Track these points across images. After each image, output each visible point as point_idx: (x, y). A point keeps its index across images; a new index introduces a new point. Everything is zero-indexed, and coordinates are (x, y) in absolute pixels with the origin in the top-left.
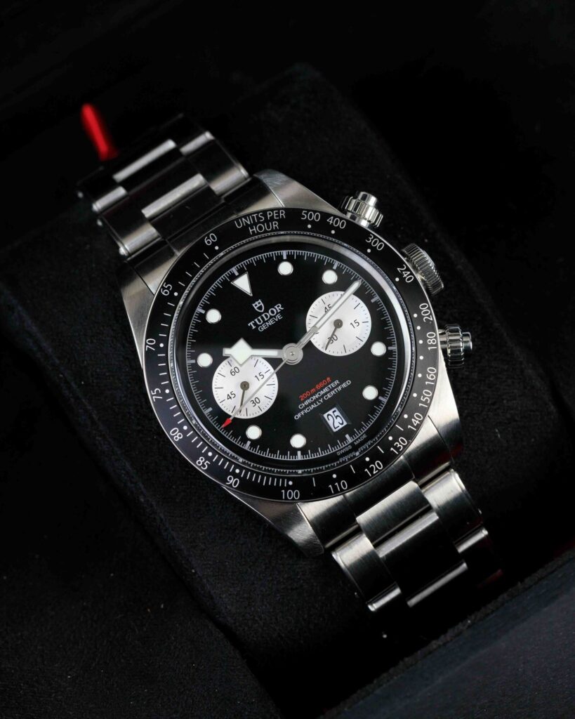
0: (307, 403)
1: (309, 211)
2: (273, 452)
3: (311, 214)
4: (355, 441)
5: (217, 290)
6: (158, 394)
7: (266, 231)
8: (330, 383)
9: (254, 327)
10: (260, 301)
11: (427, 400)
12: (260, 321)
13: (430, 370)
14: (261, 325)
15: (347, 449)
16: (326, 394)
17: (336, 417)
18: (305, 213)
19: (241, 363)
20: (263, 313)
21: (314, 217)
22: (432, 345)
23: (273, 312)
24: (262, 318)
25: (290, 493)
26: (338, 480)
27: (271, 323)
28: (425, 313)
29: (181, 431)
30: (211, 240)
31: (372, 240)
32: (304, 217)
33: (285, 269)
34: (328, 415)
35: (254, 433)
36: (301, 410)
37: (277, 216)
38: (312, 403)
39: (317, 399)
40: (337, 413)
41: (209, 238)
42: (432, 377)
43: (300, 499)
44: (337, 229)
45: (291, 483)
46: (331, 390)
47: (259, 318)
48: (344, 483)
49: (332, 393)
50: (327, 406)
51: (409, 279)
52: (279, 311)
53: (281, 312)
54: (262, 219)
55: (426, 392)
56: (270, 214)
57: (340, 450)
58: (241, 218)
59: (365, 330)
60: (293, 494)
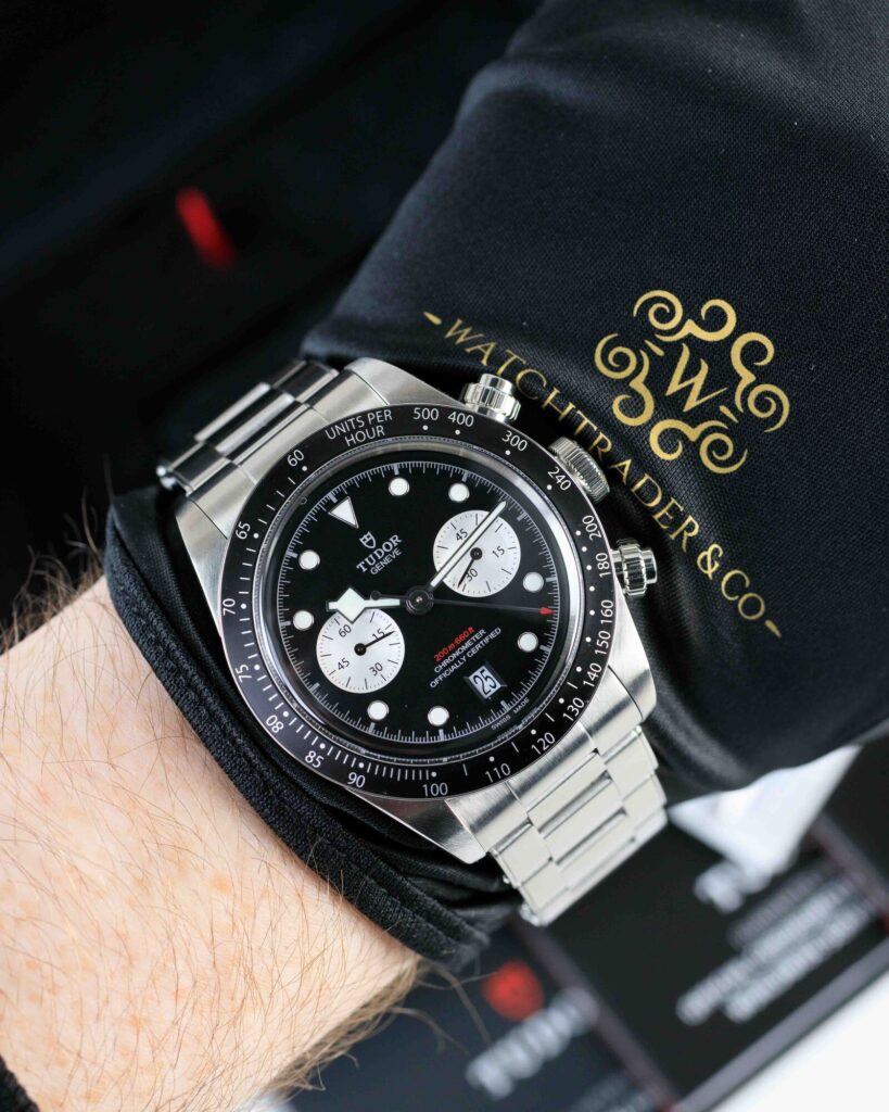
0: (445, 663)
1: (422, 407)
2: (406, 734)
3: (426, 412)
4: (514, 708)
5: (311, 525)
6: (245, 672)
7: (368, 441)
8: (473, 634)
9: (364, 570)
10: (369, 534)
11: (604, 645)
12: (372, 561)
13: (606, 604)
14: (374, 566)
15: (505, 720)
16: (469, 649)
18: (417, 411)
19: (352, 619)
20: (374, 549)
21: (430, 414)
22: (604, 571)
23: (387, 547)
24: (375, 556)
25: (435, 788)
26: (497, 764)
27: (387, 561)
28: (590, 528)
29: (281, 718)
30: (296, 459)
31: (511, 438)
32: (417, 415)
33: (399, 487)
34: (476, 677)
35: (378, 711)
36: (438, 675)
37: (380, 419)
38: (452, 663)
39: (458, 658)
40: (487, 673)
41: (293, 456)
42: (609, 613)
43: (450, 794)
44: (463, 428)
45: (434, 774)
46: (475, 644)
47: (371, 556)
48: (505, 768)
49: (478, 647)
50: (472, 665)
51: (564, 486)
52: (396, 544)
53: (400, 546)
54: (361, 424)
55: (603, 635)
56: (371, 416)
57: (495, 723)
58: (333, 425)
59: (513, 558)
60: (439, 789)
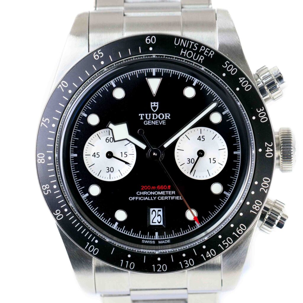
0: (144, 193)
1: (231, 63)
2: (100, 212)
3: (231, 67)
4: (160, 240)
5: (133, 77)
6: (46, 123)
7: (191, 59)
8: (169, 190)
9: (142, 119)
10: (157, 103)
11: (226, 245)
12: (148, 117)
13: (242, 226)
14: (148, 120)
15: (151, 242)
16: (161, 195)
17: (158, 216)
18: (227, 63)
19: (116, 140)
20: (154, 113)
21: (232, 70)
22: (254, 210)
23: (161, 116)
24: (152, 116)
25: (92, 248)
26: (130, 260)
27: (155, 123)
28: (264, 185)
29: (46, 158)
30: (151, 41)
31: (261, 111)
32: (225, 65)
33: (189, 92)
34: (154, 211)
35: (95, 190)
36: (137, 196)
37: (206, 53)
38: (147, 196)
39: (153, 196)
40: (161, 213)
41: (150, 38)
42: (240, 232)
43: (96, 256)
44: (242, 89)
45: (96, 241)
46: (166, 195)
47: (150, 115)
48: (132, 265)
49: (166, 198)
50: (156, 204)
51: (268, 155)
52: (166, 118)
53: (167, 121)
54: (195, 48)
55: (229, 240)
56: (203, 48)
57: (146, 240)
58: (181, 38)
59: (216, 169)
60: (94, 250)
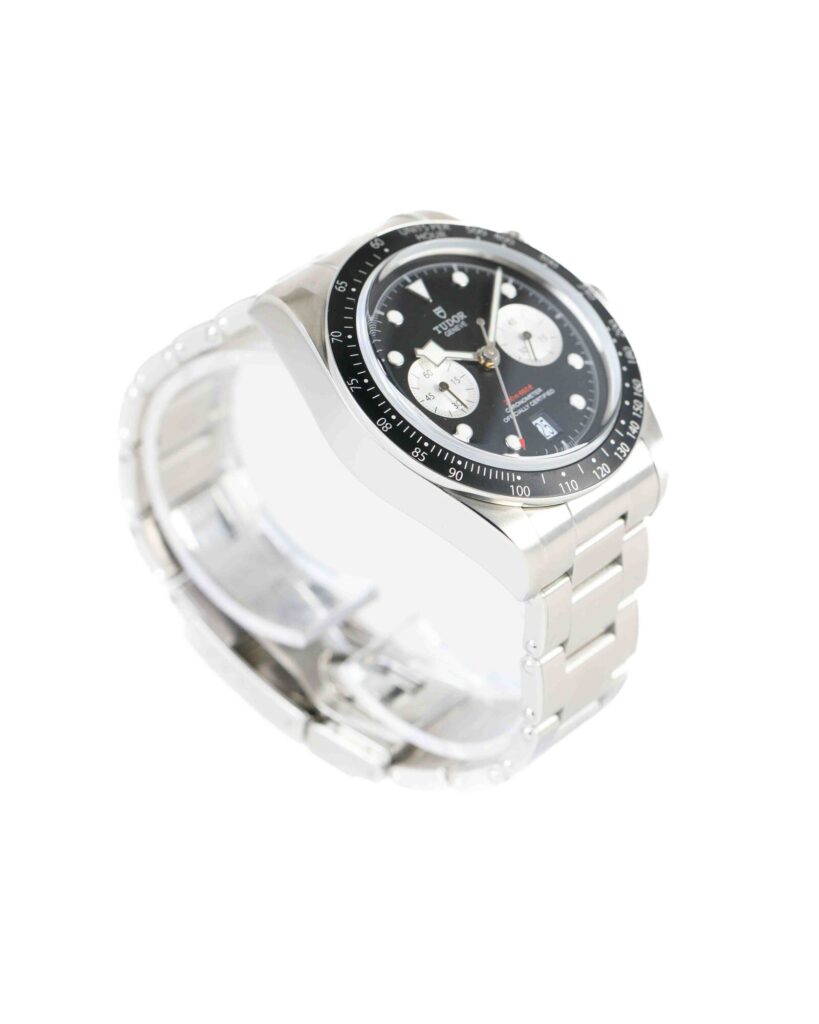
5: (392, 294)
6: (355, 384)
8: (533, 390)
9: (440, 332)
10: (440, 307)
11: (639, 411)
12: (444, 327)
13: (636, 382)
14: (447, 330)
16: (531, 400)
17: (545, 426)
19: (437, 364)
20: (446, 319)
23: (456, 319)
24: (447, 324)
25: (520, 489)
26: (568, 479)
27: (457, 329)
29: (389, 421)
30: (378, 245)
32: (469, 231)
33: (460, 279)
34: (536, 423)
35: (465, 430)
38: (519, 408)
39: (523, 405)
40: (545, 422)
41: (375, 242)
42: (639, 389)
43: (531, 496)
45: (519, 478)
46: (535, 397)
47: (443, 323)
48: (574, 484)
49: (538, 400)
50: (533, 414)
52: (462, 318)
53: (466, 320)
54: (427, 230)
55: (637, 403)
56: (434, 227)
58: (404, 228)
60: (523, 490)
